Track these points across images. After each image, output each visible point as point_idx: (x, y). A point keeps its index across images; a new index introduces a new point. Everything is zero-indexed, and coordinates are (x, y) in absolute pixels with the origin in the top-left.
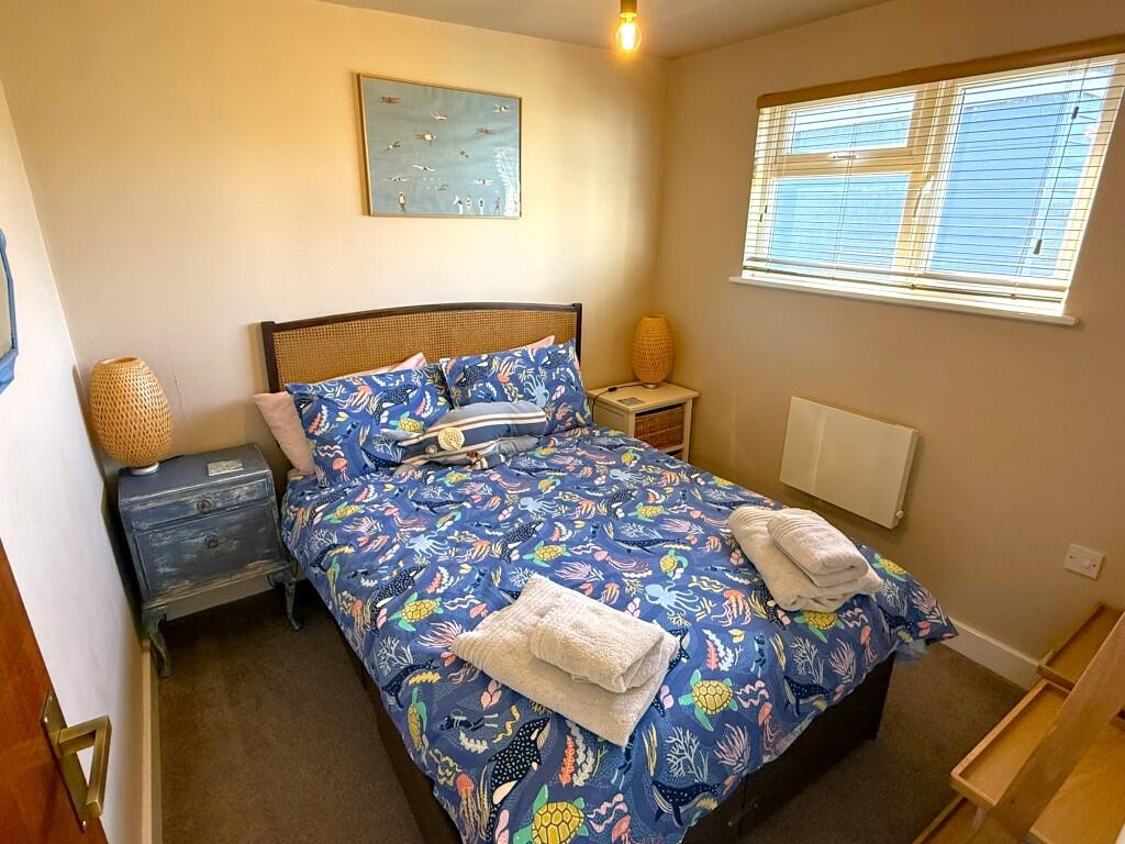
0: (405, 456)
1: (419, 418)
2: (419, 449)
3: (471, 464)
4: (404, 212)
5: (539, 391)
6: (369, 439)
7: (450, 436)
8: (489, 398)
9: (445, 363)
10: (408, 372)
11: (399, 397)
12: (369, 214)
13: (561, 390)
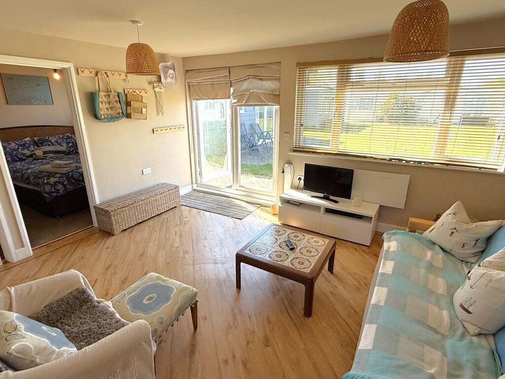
0: (27, 158)
1: (30, 150)
2: (31, 156)
3: (45, 159)
4: (18, 103)
5: (64, 144)
6: (16, 154)
7: (39, 153)
8: (49, 145)
9: (36, 139)
10: (25, 141)
11: (24, 146)
12: (8, 104)
13: (71, 144)
